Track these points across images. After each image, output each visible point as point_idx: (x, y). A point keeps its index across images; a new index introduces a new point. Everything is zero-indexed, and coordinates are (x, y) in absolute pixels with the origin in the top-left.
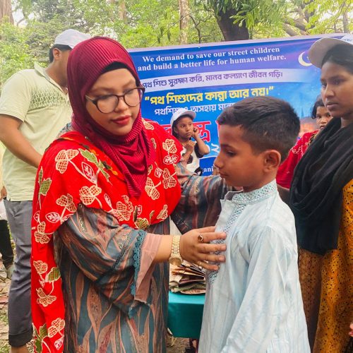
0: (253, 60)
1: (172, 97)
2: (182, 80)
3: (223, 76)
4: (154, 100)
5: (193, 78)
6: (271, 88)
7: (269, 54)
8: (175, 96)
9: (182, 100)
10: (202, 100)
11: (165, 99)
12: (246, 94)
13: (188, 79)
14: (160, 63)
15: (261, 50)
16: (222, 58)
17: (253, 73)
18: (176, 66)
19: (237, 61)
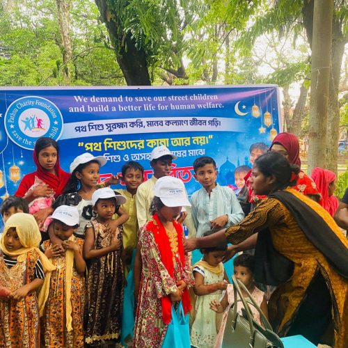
0: (193, 106)
1: (110, 144)
2: (121, 125)
3: (164, 123)
4: (89, 146)
5: (133, 123)
6: (211, 137)
7: (208, 101)
8: (114, 143)
9: (122, 147)
10: (143, 147)
11: (103, 146)
12: (187, 142)
13: (128, 124)
14: (96, 105)
15: (201, 98)
16: (163, 104)
17: (194, 120)
18: (114, 109)
19: (178, 107)
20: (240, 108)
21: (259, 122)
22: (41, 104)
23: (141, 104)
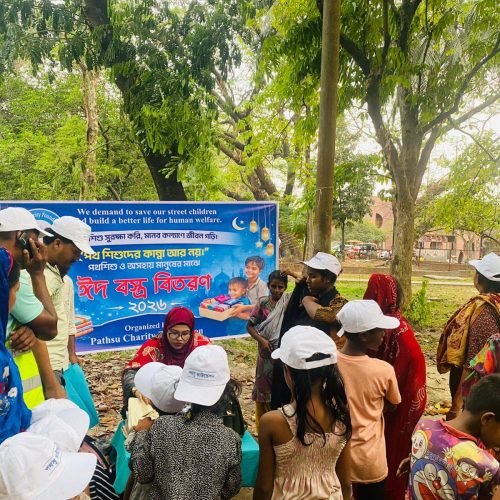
0: (191, 221)
1: (108, 253)
2: (119, 237)
3: (161, 235)
5: (131, 235)
6: (207, 249)
7: (207, 216)
8: (112, 253)
9: (119, 256)
10: (139, 257)
11: (101, 255)
12: (183, 253)
13: (126, 236)
14: (97, 217)
15: (200, 212)
16: (162, 217)
17: (191, 233)
18: (114, 222)
19: (176, 221)
20: (238, 223)
21: (256, 236)
22: (47, 216)
23: (140, 217)
